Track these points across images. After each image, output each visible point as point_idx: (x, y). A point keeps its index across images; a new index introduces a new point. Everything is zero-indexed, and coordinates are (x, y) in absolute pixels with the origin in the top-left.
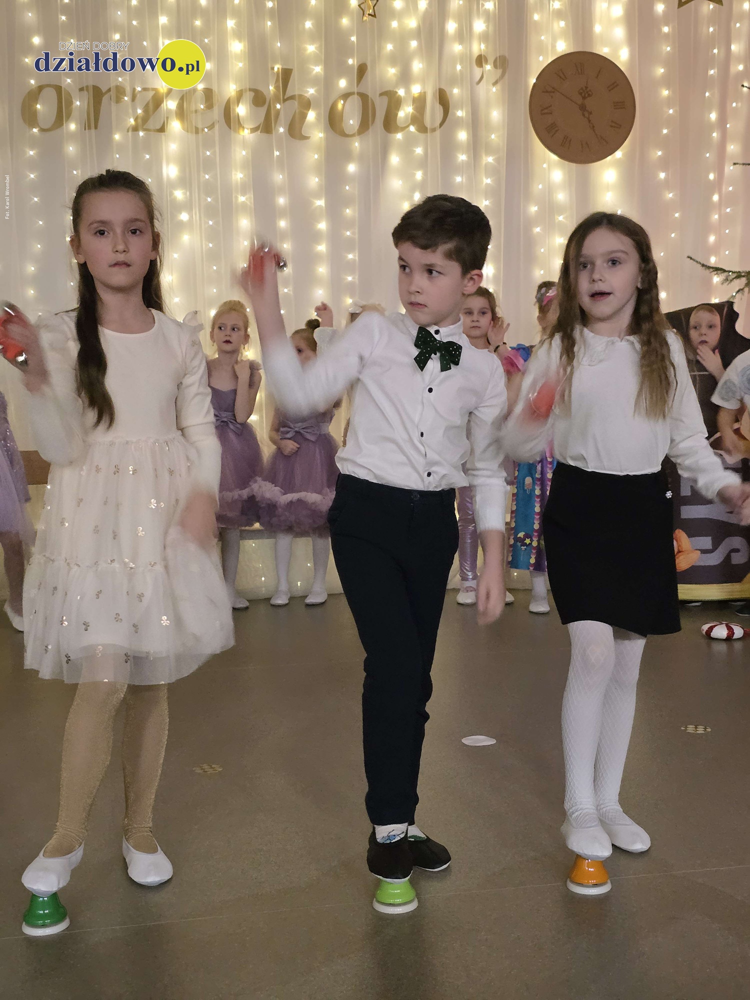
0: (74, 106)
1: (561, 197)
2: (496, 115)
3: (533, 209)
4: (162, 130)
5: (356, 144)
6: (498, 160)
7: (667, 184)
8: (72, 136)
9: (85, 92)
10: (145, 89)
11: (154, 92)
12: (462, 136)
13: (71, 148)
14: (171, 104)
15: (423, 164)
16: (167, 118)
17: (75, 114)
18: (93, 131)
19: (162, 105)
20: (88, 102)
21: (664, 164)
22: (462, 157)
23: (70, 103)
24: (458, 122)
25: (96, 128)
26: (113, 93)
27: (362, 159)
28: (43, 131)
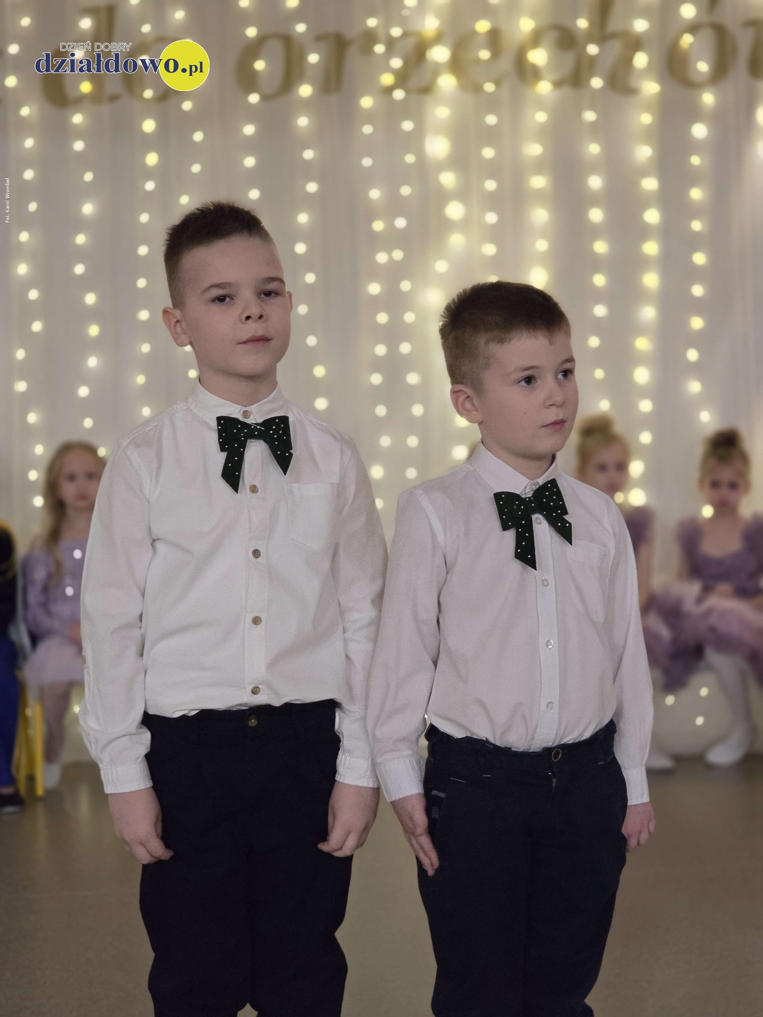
0: (308, 62)
4: (428, 89)
5: (708, 98)
8: (306, 104)
9: (324, 41)
10: (406, 34)
11: (418, 36)
13: (303, 121)
14: (441, 54)
16: (436, 73)
17: (309, 73)
18: (334, 95)
19: (427, 54)
20: (328, 57)
23: (303, 57)
25: (338, 90)
27: (715, 118)
28: (264, 98)
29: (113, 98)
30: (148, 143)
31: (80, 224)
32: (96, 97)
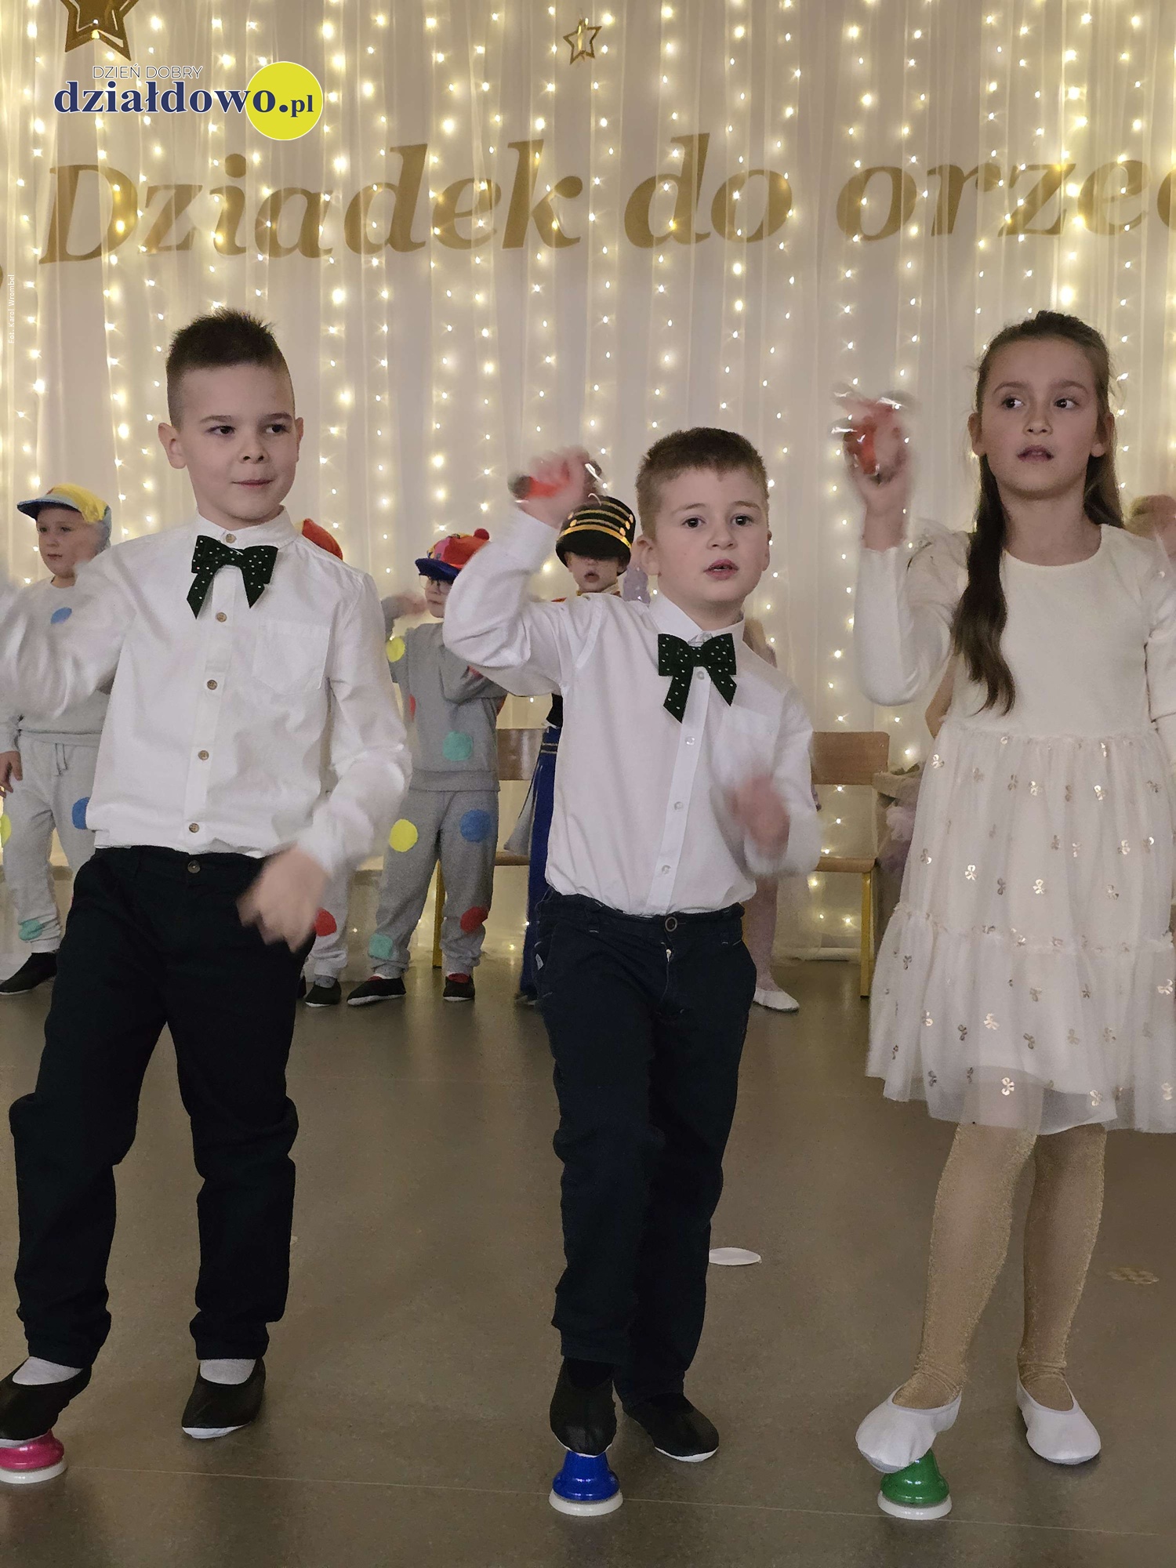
0: (918, 199)
4: (1055, 230)
8: (913, 246)
9: (937, 177)
10: (1032, 168)
11: (1045, 171)
13: (909, 265)
14: (1072, 190)
16: (1065, 211)
17: (919, 210)
18: (945, 236)
19: (1058, 191)
20: (941, 194)
23: (912, 193)
25: (950, 231)
26: (981, 175)
28: (867, 238)
29: (700, 237)
30: (736, 287)
31: (657, 376)
32: (682, 237)
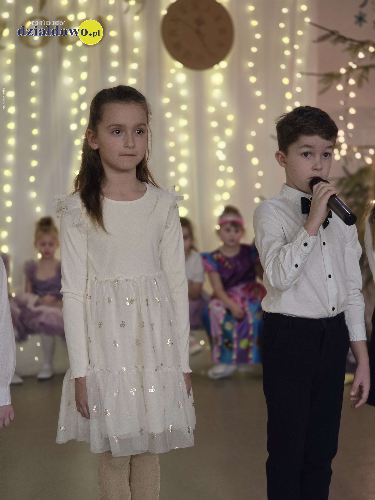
1: (184, 93)
2: (138, 35)
3: (166, 100)
5: (39, 54)
6: (139, 67)
7: (256, 86)
12: (115, 49)
15: (87, 67)
21: (254, 72)
22: (115, 64)
24: (112, 40)
27: (43, 63)
